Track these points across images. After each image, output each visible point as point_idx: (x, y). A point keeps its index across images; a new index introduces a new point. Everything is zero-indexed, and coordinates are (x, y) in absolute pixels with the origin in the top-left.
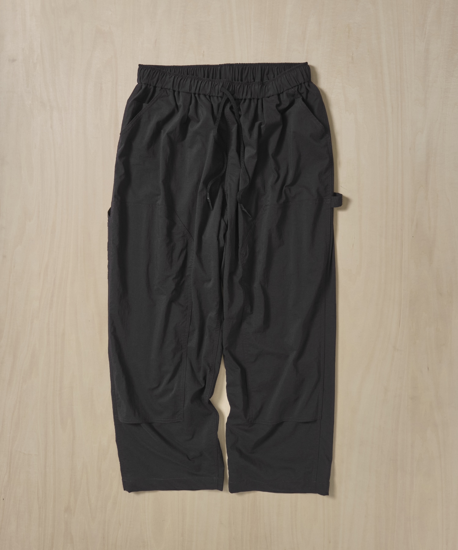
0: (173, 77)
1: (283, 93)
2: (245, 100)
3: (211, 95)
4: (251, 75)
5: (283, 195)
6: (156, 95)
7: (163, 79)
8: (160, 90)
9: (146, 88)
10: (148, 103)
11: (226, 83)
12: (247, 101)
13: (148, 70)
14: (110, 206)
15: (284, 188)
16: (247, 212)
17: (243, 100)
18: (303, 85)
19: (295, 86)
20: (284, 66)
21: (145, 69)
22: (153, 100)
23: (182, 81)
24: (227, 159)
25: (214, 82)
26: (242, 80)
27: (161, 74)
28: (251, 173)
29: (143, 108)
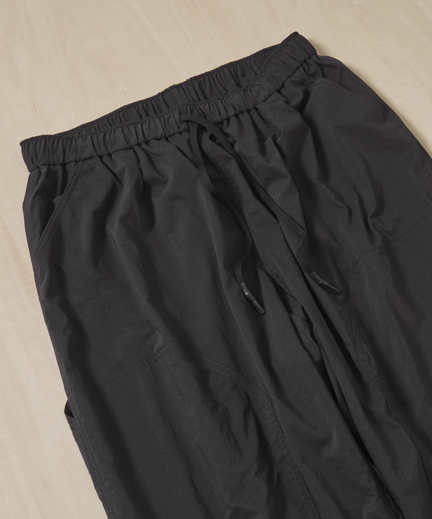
0: (89, 137)
1: (283, 86)
2: (228, 119)
3: (167, 136)
4: (218, 85)
5: (375, 233)
6: (70, 176)
7: (72, 147)
8: (75, 166)
9: (49, 171)
10: (62, 194)
11: (184, 108)
12: (233, 120)
13: (40, 142)
14: (66, 399)
15: (370, 221)
16: (329, 285)
17: (225, 122)
18: (309, 61)
19: (298, 68)
20: (263, 54)
21: (34, 143)
22: (69, 185)
23: (107, 137)
24: (246, 223)
25: (163, 118)
26: (206, 98)
27: (67, 142)
28: (299, 217)
29: (56, 206)
